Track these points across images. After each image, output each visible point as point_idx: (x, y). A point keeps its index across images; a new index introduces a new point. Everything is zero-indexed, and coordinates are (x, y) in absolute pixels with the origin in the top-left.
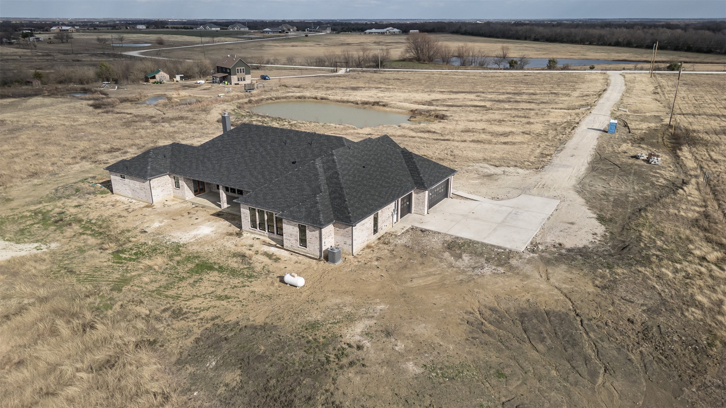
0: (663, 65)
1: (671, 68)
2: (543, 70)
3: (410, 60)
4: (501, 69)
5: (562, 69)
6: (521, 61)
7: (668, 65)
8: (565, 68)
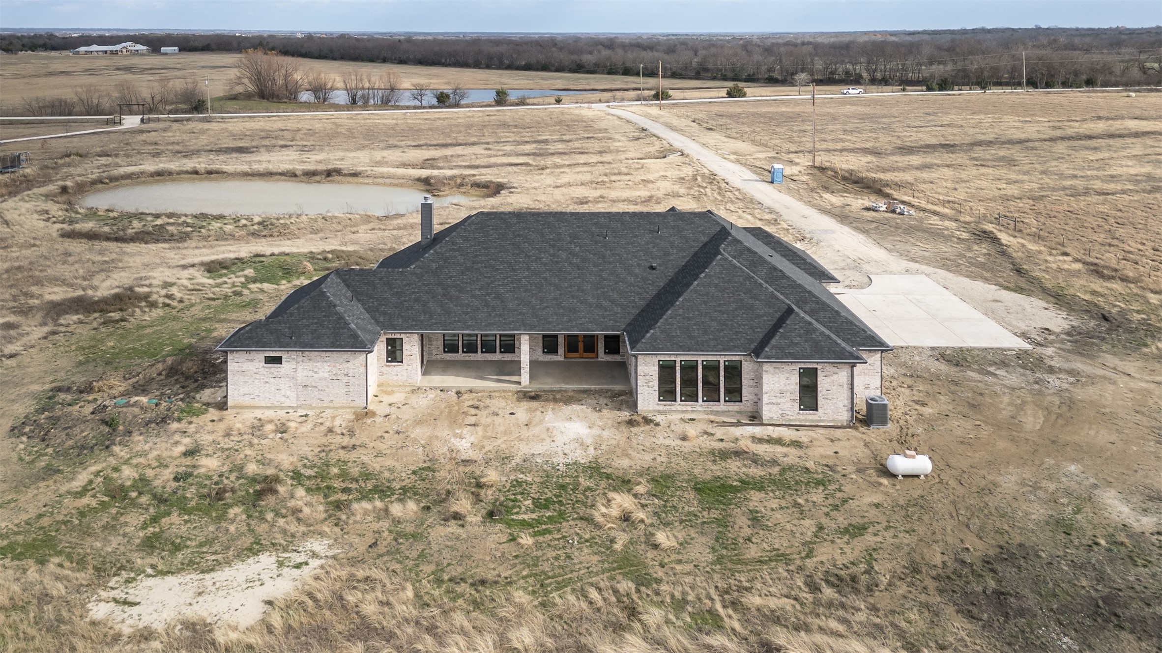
0: (647, 93)
1: (656, 97)
2: (490, 106)
3: (248, 96)
4: (424, 108)
5: (517, 105)
6: (454, 93)
7: (653, 92)
8: (522, 102)
